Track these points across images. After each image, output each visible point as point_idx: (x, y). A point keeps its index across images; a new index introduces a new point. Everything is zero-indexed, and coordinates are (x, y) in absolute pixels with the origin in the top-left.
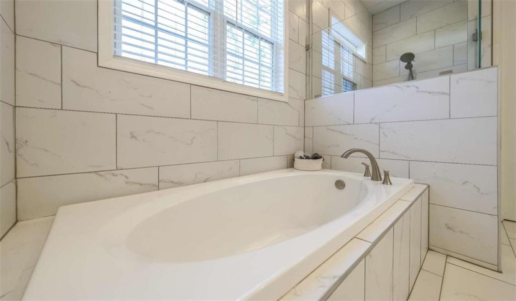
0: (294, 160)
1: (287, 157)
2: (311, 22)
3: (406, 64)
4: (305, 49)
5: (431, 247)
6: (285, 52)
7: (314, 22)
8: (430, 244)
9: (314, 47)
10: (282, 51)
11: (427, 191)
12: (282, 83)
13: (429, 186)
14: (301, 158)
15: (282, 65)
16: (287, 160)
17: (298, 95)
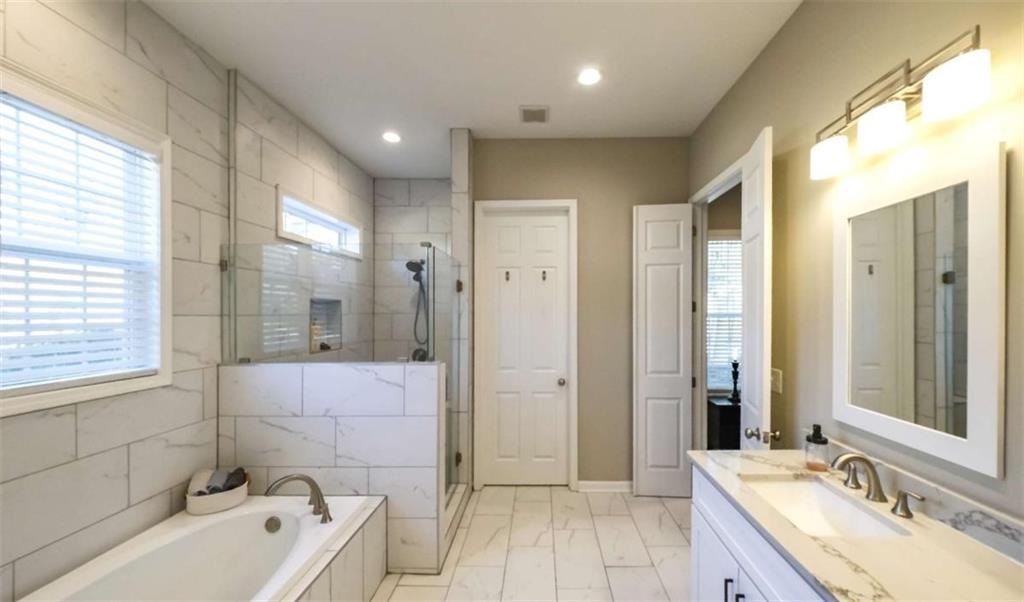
0: (185, 498)
1: (171, 494)
2: (232, 216)
3: (413, 274)
4: (219, 268)
5: (389, 570)
6: (163, 284)
7: (239, 216)
8: (390, 565)
9: (239, 263)
10: (156, 284)
11: (385, 503)
12: (156, 348)
13: (386, 498)
14: (201, 493)
15: (155, 311)
16: (171, 499)
17: (199, 361)
